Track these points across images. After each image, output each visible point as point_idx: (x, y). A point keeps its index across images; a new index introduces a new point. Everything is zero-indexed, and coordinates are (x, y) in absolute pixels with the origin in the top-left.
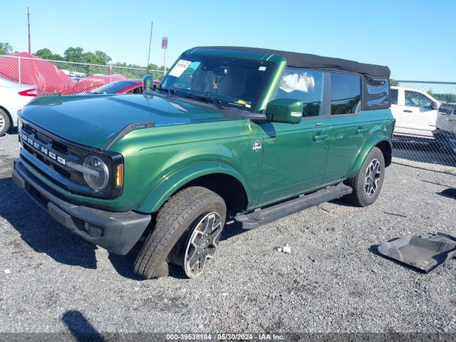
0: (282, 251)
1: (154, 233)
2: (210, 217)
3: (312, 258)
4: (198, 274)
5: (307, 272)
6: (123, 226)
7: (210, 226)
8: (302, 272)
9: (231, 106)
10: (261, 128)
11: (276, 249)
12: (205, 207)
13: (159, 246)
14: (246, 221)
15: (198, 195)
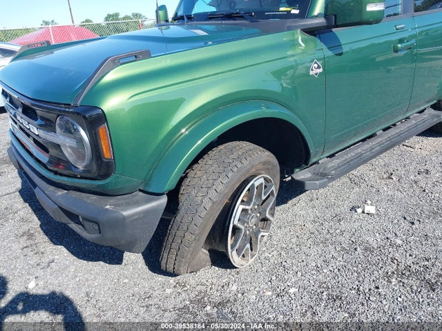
0: (363, 212)
1: (178, 218)
2: (257, 184)
3: (408, 218)
4: (251, 261)
5: (408, 242)
6: (124, 218)
7: (259, 195)
8: (399, 242)
9: (269, 17)
10: (318, 41)
11: (353, 209)
12: (248, 170)
13: (188, 236)
14: (310, 179)
15: (235, 155)
